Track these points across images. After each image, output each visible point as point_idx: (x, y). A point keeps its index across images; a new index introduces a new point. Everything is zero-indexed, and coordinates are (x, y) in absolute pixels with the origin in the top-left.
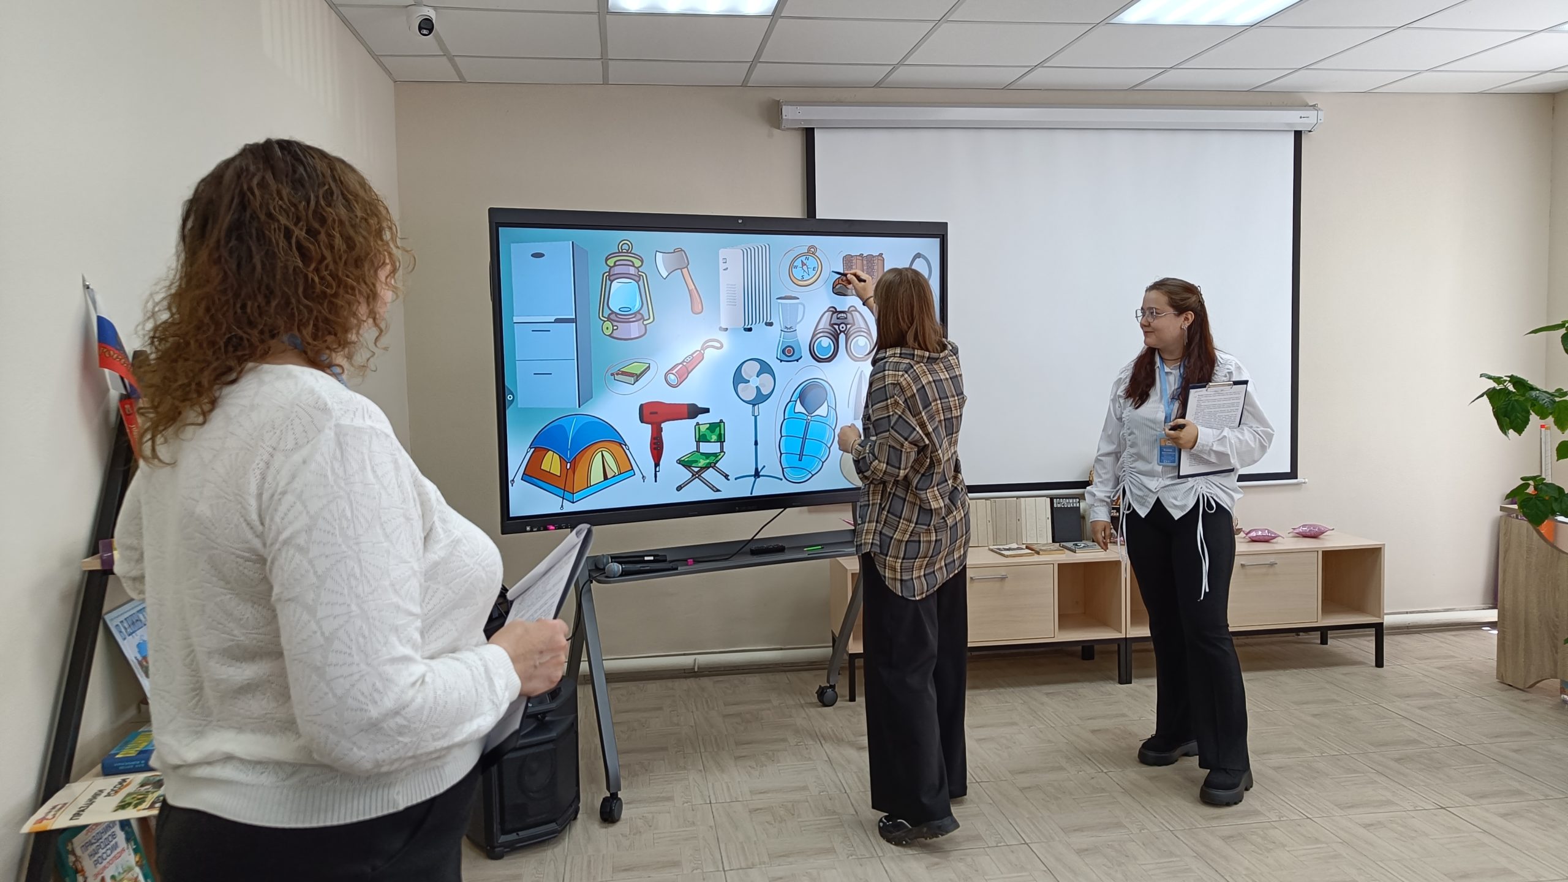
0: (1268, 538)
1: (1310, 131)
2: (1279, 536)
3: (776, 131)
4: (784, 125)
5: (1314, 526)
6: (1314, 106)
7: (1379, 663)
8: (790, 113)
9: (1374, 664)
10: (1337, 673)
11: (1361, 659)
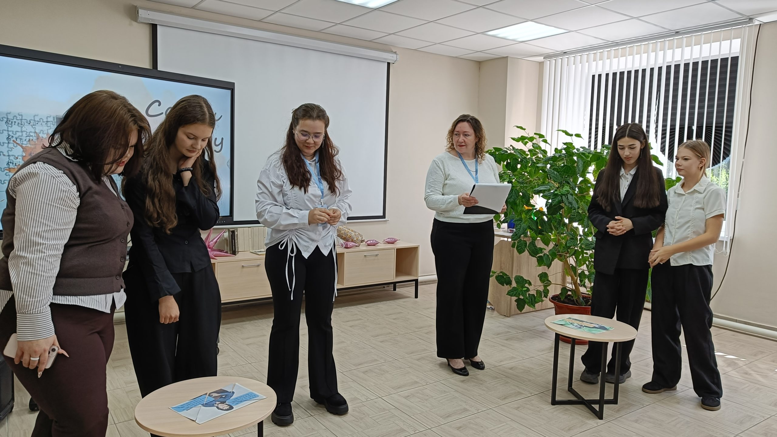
0: (374, 244)
1: (393, 63)
2: (379, 243)
3: (134, 23)
4: (140, 20)
5: (393, 239)
6: (395, 52)
7: (416, 296)
8: (142, 13)
9: (414, 297)
10: (400, 301)
11: (409, 296)
